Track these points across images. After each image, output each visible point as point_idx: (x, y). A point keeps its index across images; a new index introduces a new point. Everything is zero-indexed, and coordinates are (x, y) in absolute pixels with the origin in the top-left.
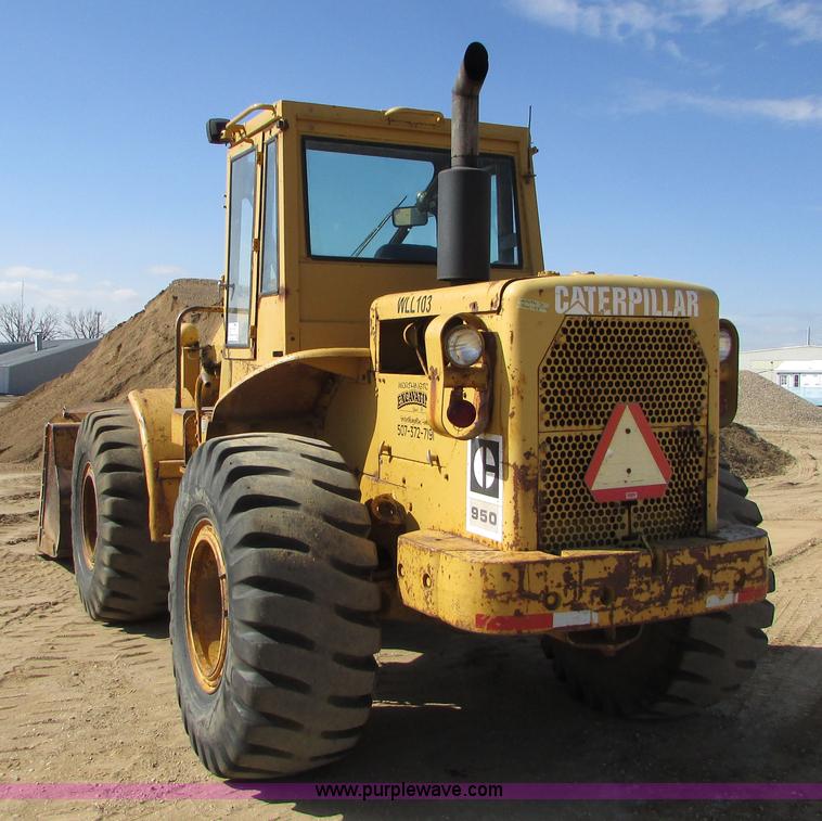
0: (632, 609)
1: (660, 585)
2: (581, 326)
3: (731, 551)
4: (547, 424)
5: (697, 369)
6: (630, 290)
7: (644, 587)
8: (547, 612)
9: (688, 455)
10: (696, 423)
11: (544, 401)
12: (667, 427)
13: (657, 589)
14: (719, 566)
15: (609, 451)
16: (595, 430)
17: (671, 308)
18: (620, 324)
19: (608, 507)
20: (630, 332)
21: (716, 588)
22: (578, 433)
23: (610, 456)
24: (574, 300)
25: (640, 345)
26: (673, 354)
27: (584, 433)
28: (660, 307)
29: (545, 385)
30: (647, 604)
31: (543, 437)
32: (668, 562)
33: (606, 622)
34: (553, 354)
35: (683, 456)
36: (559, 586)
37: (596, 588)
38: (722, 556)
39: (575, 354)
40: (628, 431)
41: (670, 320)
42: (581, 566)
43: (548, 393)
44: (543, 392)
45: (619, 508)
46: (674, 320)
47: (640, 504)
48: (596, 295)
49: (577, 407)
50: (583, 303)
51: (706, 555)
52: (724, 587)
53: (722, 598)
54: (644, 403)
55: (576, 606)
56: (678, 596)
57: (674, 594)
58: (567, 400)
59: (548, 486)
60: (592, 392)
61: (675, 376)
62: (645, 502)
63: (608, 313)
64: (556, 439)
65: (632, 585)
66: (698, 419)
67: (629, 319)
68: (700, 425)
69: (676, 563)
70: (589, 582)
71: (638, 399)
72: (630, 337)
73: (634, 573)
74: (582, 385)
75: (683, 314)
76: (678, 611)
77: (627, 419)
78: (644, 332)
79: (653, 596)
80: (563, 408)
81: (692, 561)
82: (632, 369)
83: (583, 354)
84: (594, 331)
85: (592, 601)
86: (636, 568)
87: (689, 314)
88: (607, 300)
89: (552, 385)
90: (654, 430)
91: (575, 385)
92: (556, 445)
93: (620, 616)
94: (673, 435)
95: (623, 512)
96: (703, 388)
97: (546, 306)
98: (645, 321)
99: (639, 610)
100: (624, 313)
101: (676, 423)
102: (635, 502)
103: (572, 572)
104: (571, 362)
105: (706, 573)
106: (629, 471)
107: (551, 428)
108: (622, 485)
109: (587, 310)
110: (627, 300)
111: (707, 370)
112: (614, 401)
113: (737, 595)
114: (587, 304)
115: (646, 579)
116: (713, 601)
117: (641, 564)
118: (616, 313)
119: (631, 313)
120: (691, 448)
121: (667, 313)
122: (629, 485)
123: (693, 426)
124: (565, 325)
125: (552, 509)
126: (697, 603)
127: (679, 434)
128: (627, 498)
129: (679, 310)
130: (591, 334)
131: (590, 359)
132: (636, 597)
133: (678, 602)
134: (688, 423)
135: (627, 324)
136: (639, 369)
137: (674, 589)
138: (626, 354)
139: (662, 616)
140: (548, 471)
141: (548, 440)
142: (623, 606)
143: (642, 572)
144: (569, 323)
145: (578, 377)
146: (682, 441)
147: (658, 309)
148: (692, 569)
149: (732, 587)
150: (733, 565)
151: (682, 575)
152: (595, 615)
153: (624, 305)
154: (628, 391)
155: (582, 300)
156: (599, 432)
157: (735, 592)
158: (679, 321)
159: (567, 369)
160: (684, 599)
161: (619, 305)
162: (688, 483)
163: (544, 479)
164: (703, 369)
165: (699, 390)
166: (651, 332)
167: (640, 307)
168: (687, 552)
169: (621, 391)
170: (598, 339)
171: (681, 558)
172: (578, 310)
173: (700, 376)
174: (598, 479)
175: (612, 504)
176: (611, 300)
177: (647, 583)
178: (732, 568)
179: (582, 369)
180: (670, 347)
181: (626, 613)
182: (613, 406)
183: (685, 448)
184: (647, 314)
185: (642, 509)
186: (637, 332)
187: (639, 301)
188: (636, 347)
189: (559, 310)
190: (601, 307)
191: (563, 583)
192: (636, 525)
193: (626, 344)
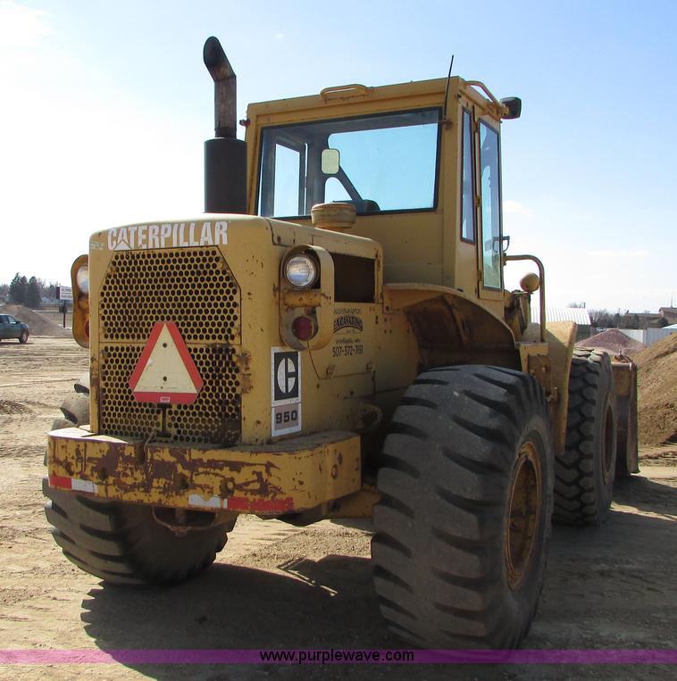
0: (121, 488)
1: (142, 474)
2: (125, 259)
3: (216, 459)
4: (106, 337)
5: (228, 292)
6: (163, 226)
7: (129, 472)
8: (68, 476)
9: (224, 370)
10: (231, 342)
11: (103, 318)
12: (202, 344)
13: (139, 477)
14: (201, 470)
15: (150, 361)
16: (141, 343)
17: (197, 238)
18: (154, 256)
19: (148, 407)
20: (163, 262)
21: (199, 489)
22: (128, 345)
23: (151, 365)
24: (119, 239)
25: (172, 272)
26: (202, 280)
27: (133, 345)
28: (187, 239)
29: (103, 306)
30: (133, 487)
31: (103, 347)
32: (149, 455)
33: (103, 494)
34: (107, 282)
35: (218, 370)
36: (73, 458)
37: (95, 465)
38: (205, 461)
39: (123, 282)
40: (165, 345)
41: (195, 249)
42: (86, 446)
43: (106, 313)
44: (102, 312)
45: (156, 409)
46: (200, 249)
47: (174, 408)
48: (136, 233)
49: (127, 324)
50: (127, 241)
51: (187, 457)
52: (208, 490)
53: (206, 500)
54: (180, 322)
55: (84, 477)
56: (159, 487)
57: (155, 484)
58: (119, 318)
59: (107, 385)
60: (138, 312)
61: (206, 299)
62: (179, 407)
63: (144, 247)
64: (112, 349)
65: (120, 469)
66: (233, 338)
67: (161, 251)
68: (235, 343)
69: (156, 458)
70: (90, 459)
71: (174, 318)
72: (163, 266)
73: (121, 458)
74: (130, 306)
75: (211, 243)
76: (160, 500)
77: (165, 335)
78: (174, 261)
79: (137, 482)
80: (117, 324)
81: (173, 459)
82: (167, 293)
83: (129, 282)
84: (136, 263)
85: (92, 475)
86: (123, 455)
87: (217, 243)
88: (144, 237)
89: (108, 306)
90: (189, 346)
91: (124, 306)
92: (112, 353)
93: (113, 492)
94: (208, 351)
95: (158, 412)
96: (235, 309)
97: (103, 245)
98: (174, 251)
99: (126, 491)
100: (157, 246)
101: (211, 341)
102: (170, 406)
103: (80, 449)
104: (121, 288)
105: (187, 473)
106: (165, 379)
107: (109, 339)
108: (159, 390)
109: (129, 245)
110: (159, 235)
111: (238, 293)
112: (154, 320)
113: (226, 500)
114: (129, 241)
115: (130, 466)
116: (195, 500)
117: (127, 453)
118: (150, 247)
119: (163, 246)
120: (227, 364)
121: (193, 243)
122: (165, 390)
123: (228, 344)
124: (114, 259)
125: (109, 403)
126: (178, 497)
127: (214, 351)
128: (161, 401)
129: (206, 239)
130: (133, 265)
131: (134, 286)
132: (123, 479)
133: (160, 493)
134: (223, 341)
135: (160, 255)
136: (173, 293)
137: (155, 480)
138: (161, 281)
139: (146, 501)
140: (107, 373)
141: (106, 349)
142: (114, 484)
143: (128, 459)
144: (117, 258)
145: (126, 300)
146: (217, 357)
147: (185, 241)
148: (172, 466)
149: (217, 491)
150: (217, 471)
151: (162, 469)
152: (96, 486)
153: (157, 240)
154: (165, 312)
155: (125, 238)
156: (144, 345)
157: (222, 497)
158: (205, 250)
159: (118, 294)
160: (165, 491)
161: (154, 240)
162: (224, 396)
163: (104, 379)
164: (235, 292)
165: (232, 311)
166: (180, 261)
167: (169, 240)
168: (167, 450)
169: (159, 312)
170: (139, 269)
171: (161, 454)
172: (123, 247)
173: (231, 298)
174: (139, 383)
175: (151, 405)
176: (148, 236)
177: (131, 469)
178: (217, 475)
179: (129, 294)
180: (199, 273)
181: (117, 490)
182: (154, 324)
183: (221, 364)
184: (175, 245)
185: (176, 413)
186: (169, 261)
187: (168, 235)
188: (169, 274)
189: (111, 248)
190: (140, 242)
191: (75, 457)
192: (170, 425)
193: (161, 272)
